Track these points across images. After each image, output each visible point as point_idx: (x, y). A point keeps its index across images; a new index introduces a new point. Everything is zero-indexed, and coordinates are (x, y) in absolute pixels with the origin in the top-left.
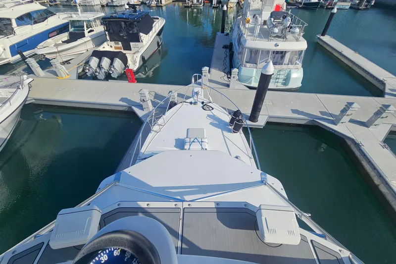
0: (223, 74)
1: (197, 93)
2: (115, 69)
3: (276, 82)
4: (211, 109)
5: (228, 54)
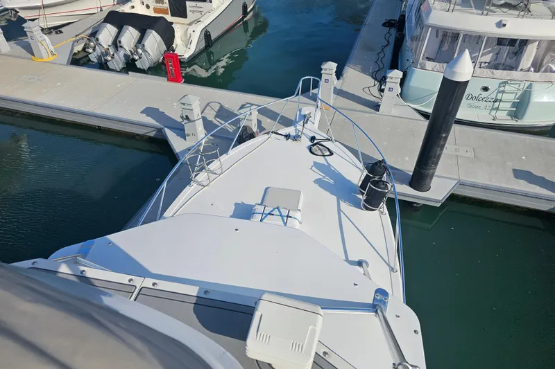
0: (370, 81)
1: (305, 119)
2: (145, 51)
3: (493, 109)
4: (328, 153)
5: (392, 40)
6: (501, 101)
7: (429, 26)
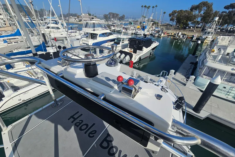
0: (184, 77)
1: (161, 81)
2: (125, 59)
3: (227, 94)
4: (166, 91)
5: (192, 67)
6: (230, 93)
7: (206, 66)
